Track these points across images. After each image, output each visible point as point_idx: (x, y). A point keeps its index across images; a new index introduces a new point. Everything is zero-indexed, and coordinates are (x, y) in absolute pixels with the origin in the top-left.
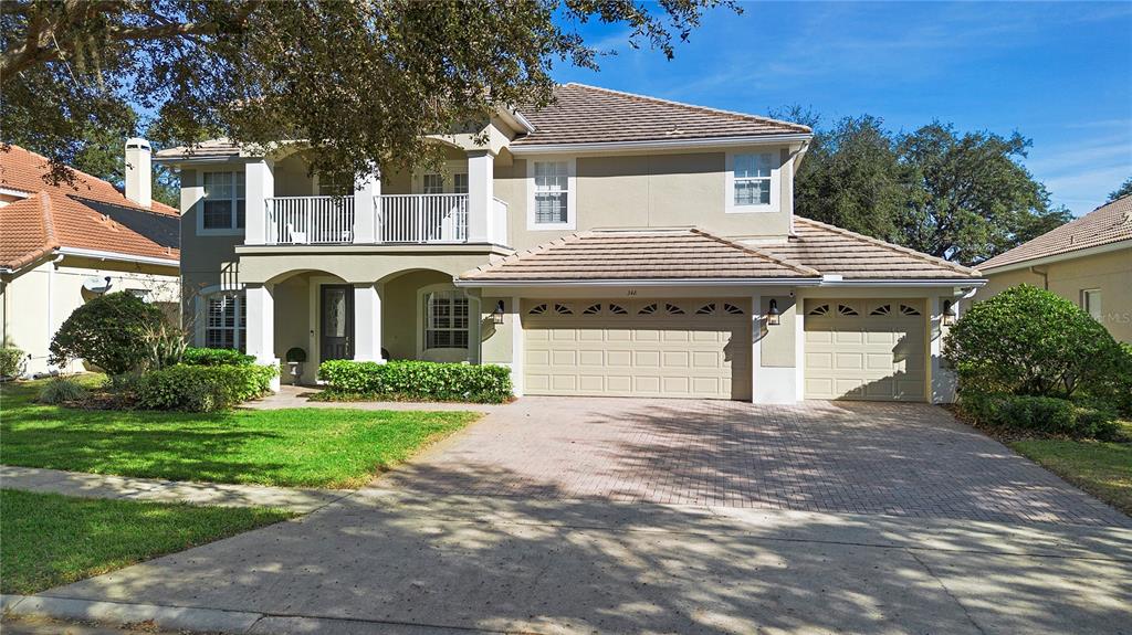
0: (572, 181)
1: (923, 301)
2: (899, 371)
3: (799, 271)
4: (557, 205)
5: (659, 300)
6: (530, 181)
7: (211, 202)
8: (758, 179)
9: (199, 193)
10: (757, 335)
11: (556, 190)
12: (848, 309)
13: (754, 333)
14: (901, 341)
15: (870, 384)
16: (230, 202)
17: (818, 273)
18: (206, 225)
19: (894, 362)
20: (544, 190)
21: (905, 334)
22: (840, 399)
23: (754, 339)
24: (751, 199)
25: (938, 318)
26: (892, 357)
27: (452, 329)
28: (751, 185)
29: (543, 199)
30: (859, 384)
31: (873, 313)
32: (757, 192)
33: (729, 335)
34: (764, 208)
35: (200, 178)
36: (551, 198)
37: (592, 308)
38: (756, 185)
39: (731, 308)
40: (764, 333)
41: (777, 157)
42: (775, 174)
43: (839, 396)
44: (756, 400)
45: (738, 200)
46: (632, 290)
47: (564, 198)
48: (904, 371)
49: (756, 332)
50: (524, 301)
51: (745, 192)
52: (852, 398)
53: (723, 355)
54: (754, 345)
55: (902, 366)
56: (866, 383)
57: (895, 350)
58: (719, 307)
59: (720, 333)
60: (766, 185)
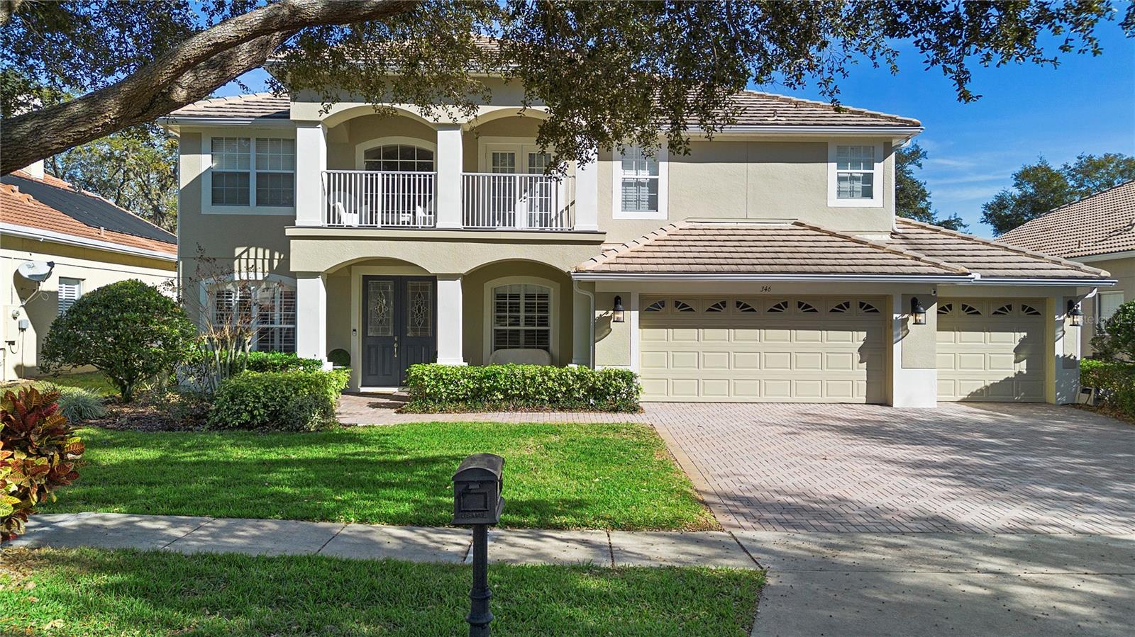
0: (663, 166)
1: (1042, 301)
2: (1019, 372)
3: (946, 268)
4: (645, 192)
5: (790, 297)
6: (617, 165)
7: (221, 174)
8: (859, 172)
9: (204, 162)
10: (898, 335)
11: (644, 175)
12: (971, 309)
13: (895, 333)
14: (1022, 341)
15: (991, 384)
16: (248, 174)
17: (968, 271)
18: (215, 201)
19: (1015, 362)
20: (631, 174)
21: (1025, 334)
22: (963, 401)
23: (895, 340)
24: (852, 194)
25: (1062, 318)
26: (1013, 357)
27: (522, 327)
28: (853, 178)
29: (630, 184)
30: (981, 385)
31: (995, 313)
32: (858, 186)
33: (863, 335)
34: (866, 202)
35: (206, 144)
36: (639, 184)
37: (716, 306)
38: (857, 179)
39: (866, 306)
40: (904, 332)
41: (880, 150)
42: (878, 168)
43: (962, 397)
44: (897, 402)
45: (840, 193)
46: (766, 287)
47: (653, 185)
48: (1025, 372)
49: (897, 332)
50: (643, 298)
51: (846, 185)
52: (973, 399)
53: (857, 356)
54: (894, 345)
55: (1023, 367)
56: (988, 384)
57: (1016, 350)
58: (854, 306)
59: (855, 333)
60: (868, 179)
